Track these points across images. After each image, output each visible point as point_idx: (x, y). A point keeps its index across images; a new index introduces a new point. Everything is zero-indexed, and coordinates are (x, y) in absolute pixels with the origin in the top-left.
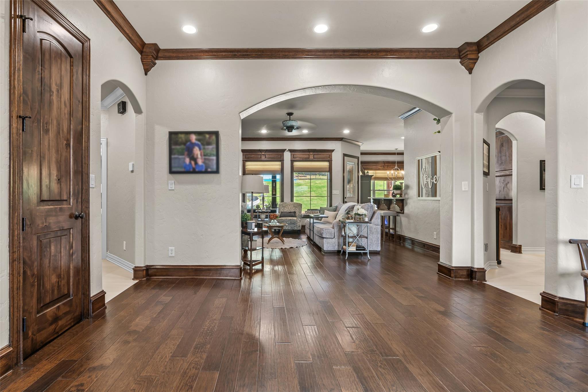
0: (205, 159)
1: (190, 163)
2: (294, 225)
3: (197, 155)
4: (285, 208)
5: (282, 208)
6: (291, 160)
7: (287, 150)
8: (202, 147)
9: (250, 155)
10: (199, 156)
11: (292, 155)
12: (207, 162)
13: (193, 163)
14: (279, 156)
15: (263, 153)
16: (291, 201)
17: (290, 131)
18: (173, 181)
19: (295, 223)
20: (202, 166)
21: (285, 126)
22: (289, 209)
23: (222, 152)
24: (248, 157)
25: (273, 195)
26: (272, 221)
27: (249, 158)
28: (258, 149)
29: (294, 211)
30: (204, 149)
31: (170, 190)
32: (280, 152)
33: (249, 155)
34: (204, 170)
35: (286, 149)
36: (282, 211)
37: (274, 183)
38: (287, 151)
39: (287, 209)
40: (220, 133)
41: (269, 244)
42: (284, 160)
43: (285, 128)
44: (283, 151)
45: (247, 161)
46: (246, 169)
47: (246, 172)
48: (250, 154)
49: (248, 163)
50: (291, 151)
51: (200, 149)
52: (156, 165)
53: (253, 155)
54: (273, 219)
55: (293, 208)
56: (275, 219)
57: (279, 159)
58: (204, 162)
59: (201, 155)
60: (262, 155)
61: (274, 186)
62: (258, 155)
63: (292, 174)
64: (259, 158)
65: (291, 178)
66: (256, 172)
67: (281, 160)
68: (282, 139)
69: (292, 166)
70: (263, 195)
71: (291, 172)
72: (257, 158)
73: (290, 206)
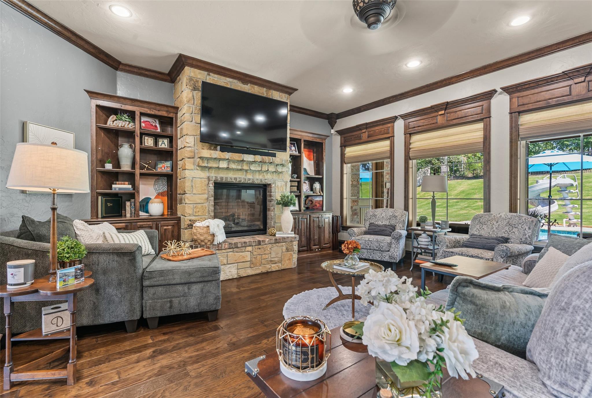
4: (484, 227)
5: (478, 227)
6: (511, 113)
7: (500, 90)
9: (416, 121)
11: (515, 101)
14: (478, 110)
15: (440, 113)
16: (511, 211)
22: (495, 229)
24: (414, 126)
27: (414, 128)
29: (506, 235)
32: (478, 101)
35: (496, 91)
38: (500, 94)
39: (488, 227)
42: (490, 117)
44: (489, 95)
45: (411, 134)
47: (411, 155)
48: (418, 119)
49: (414, 138)
50: (509, 90)
53: (422, 121)
55: (503, 228)
57: (478, 116)
60: (439, 117)
62: (430, 119)
63: (512, 147)
64: (434, 123)
65: (512, 157)
66: (430, 153)
67: (483, 118)
68: (485, 69)
69: (512, 126)
70: (434, 197)
71: (512, 142)
72: (430, 124)
73: (497, 222)
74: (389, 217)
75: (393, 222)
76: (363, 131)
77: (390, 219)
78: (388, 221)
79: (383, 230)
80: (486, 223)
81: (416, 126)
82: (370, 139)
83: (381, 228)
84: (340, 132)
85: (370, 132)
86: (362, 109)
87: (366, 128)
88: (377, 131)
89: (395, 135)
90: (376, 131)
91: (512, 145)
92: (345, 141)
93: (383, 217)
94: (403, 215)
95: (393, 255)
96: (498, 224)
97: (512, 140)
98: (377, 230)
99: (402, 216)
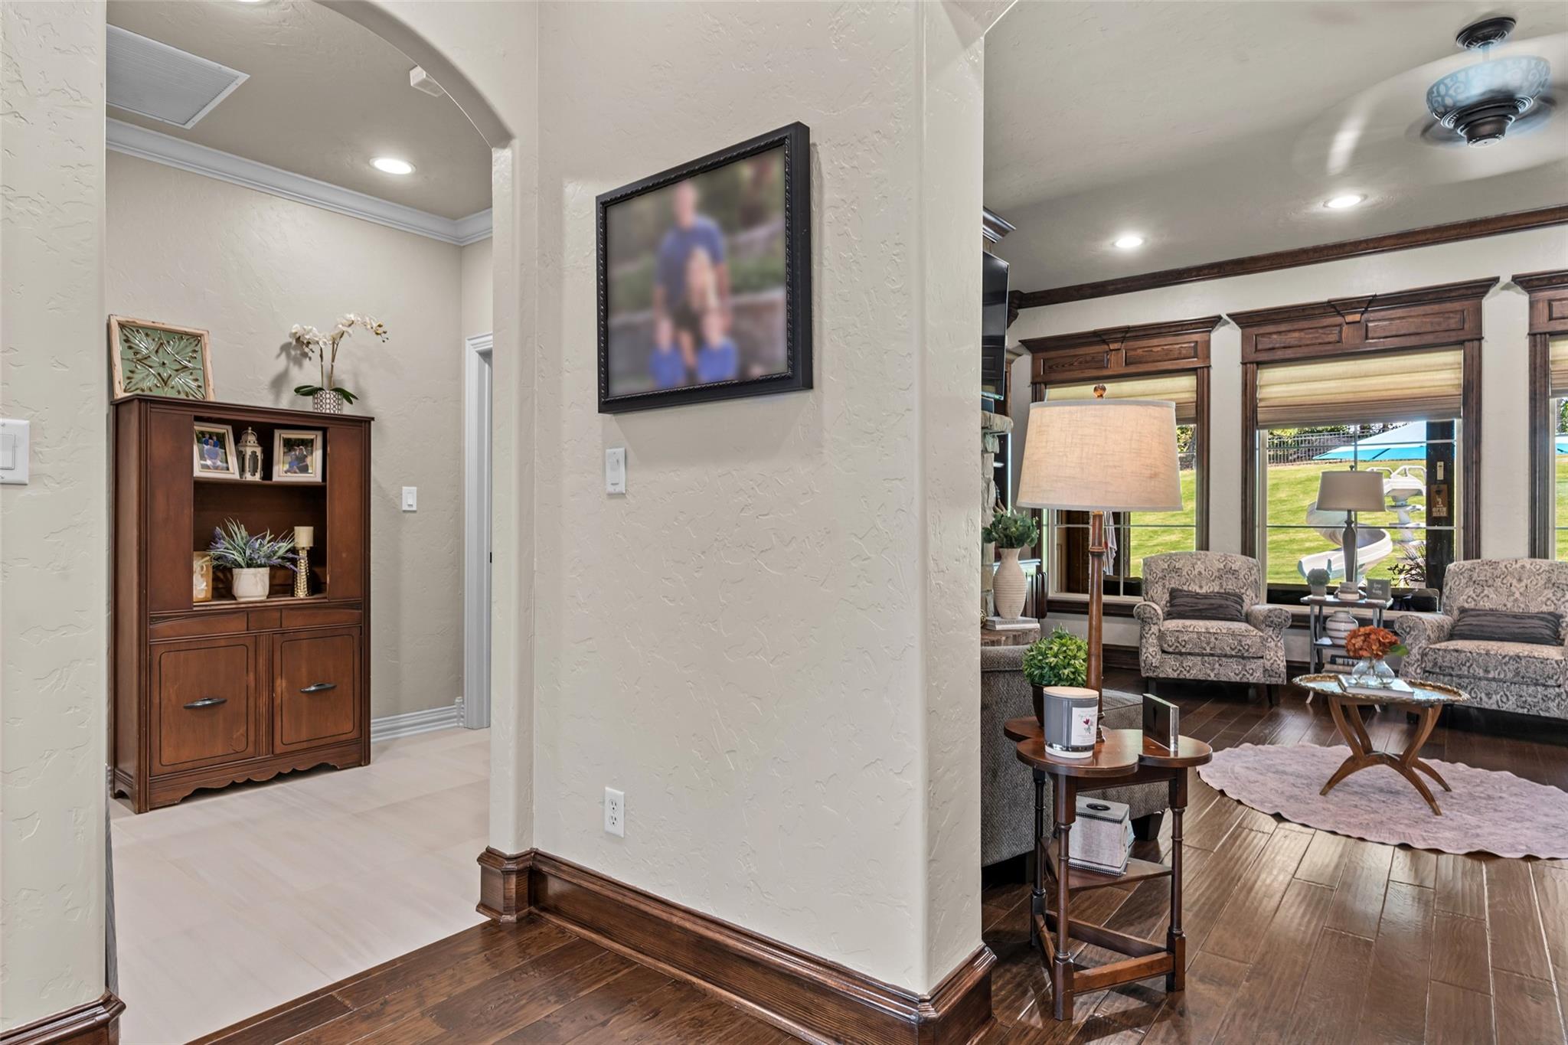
0: (740, 311)
1: (676, 344)
2: (1540, 689)
3: (703, 295)
4: (1489, 592)
6: (1532, 335)
7: (1506, 279)
8: (723, 242)
9: (1279, 333)
10: (712, 301)
11: (1543, 307)
12: (746, 325)
13: (686, 340)
14: (1452, 321)
15: (1350, 318)
16: (1534, 556)
17: (1487, 129)
18: (622, 450)
19: (1551, 682)
20: (723, 353)
21: (1442, 115)
22: (1517, 595)
23: (826, 253)
24: (1271, 346)
25: (1431, 520)
26: (1362, 665)
27: (1273, 349)
28: (1325, 299)
29: (1552, 609)
30: (734, 250)
31: (611, 496)
32: (1451, 299)
33: (1275, 336)
34: (730, 374)
35: (1496, 280)
36: (1466, 606)
37: (1440, 464)
38: (1506, 287)
39: (1498, 592)
40: (813, 139)
41: (1336, 796)
42: (1480, 339)
43: (1447, 124)
44: (1480, 288)
45: (1260, 364)
46: (1261, 400)
47: (1260, 417)
48: (1283, 327)
49: (1266, 375)
50: (1528, 283)
51: (715, 258)
52: (568, 374)
53: (1296, 335)
54: (1364, 653)
55: (1539, 594)
56: (1378, 657)
57: (1453, 334)
58: (733, 332)
59: (721, 293)
60: (1345, 327)
61: (1440, 475)
62: (1320, 331)
63: (1536, 411)
64: (1329, 343)
65: (1535, 433)
66: (1316, 414)
67: (1464, 341)
68: (1471, 227)
69: (1535, 364)
70: (1349, 522)
71: (1535, 400)
72: (1320, 344)
73: (1520, 580)
74: (1216, 574)
75: (1230, 586)
76: (1112, 346)
77: (1220, 577)
78: (1218, 583)
79: (1221, 606)
80: (1490, 582)
81: (1277, 345)
82: (1132, 369)
83: (1213, 601)
84: (1033, 346)
85: (1135, 349)
86: (1111, 288)
87: (1123, 340)
88: (1159, 349)
89: (1212, 364)
90: (1155, 349)
91: (1535, 407)
92: (1050, 368)
93: (1200, 573)
94: (1252, 568)
95: (1275, 666)
96: (1523, 584)
97: (1535, 394)
98: (1201, 607)
99: (1250, 569)
